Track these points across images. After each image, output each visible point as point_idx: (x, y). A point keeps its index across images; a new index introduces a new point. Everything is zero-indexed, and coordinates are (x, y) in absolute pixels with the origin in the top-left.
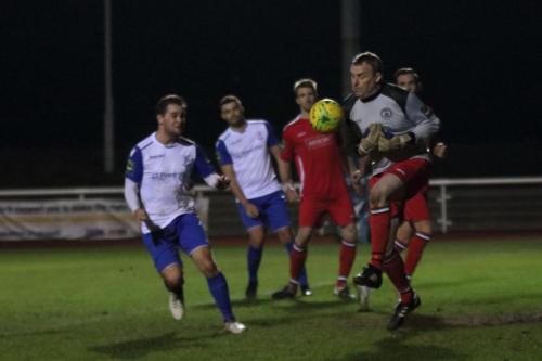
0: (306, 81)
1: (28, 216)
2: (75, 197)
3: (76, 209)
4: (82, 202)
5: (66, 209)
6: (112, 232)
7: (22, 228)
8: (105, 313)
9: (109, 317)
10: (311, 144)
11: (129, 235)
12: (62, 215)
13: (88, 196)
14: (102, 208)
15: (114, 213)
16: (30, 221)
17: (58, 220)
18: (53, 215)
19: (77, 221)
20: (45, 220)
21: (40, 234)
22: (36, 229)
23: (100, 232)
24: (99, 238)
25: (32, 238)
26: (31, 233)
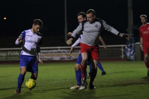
0: (143, 15)
1: (45, 54)
2: (57, 49)
3: (57, 52)
4: (59, 50)
5: (55, 52)
6: (67, 58)
7: (43, 57)
8: (66, 79)
9: (67, 81)
10: (144, 33)
11: (72, 59)
12: (54, 54)
13: (61, 49)
14: (65, 52)
15: (68, 53)
16: (45, 55)
17: (53, 55)
18: (52, 54)
19: (58, 55)
20: (50, 55)
21: (48, 59)
22: (47, 58)
23: (64, 58)
24: (64, 60)
25: (46, 60)
26: (46, 59)
